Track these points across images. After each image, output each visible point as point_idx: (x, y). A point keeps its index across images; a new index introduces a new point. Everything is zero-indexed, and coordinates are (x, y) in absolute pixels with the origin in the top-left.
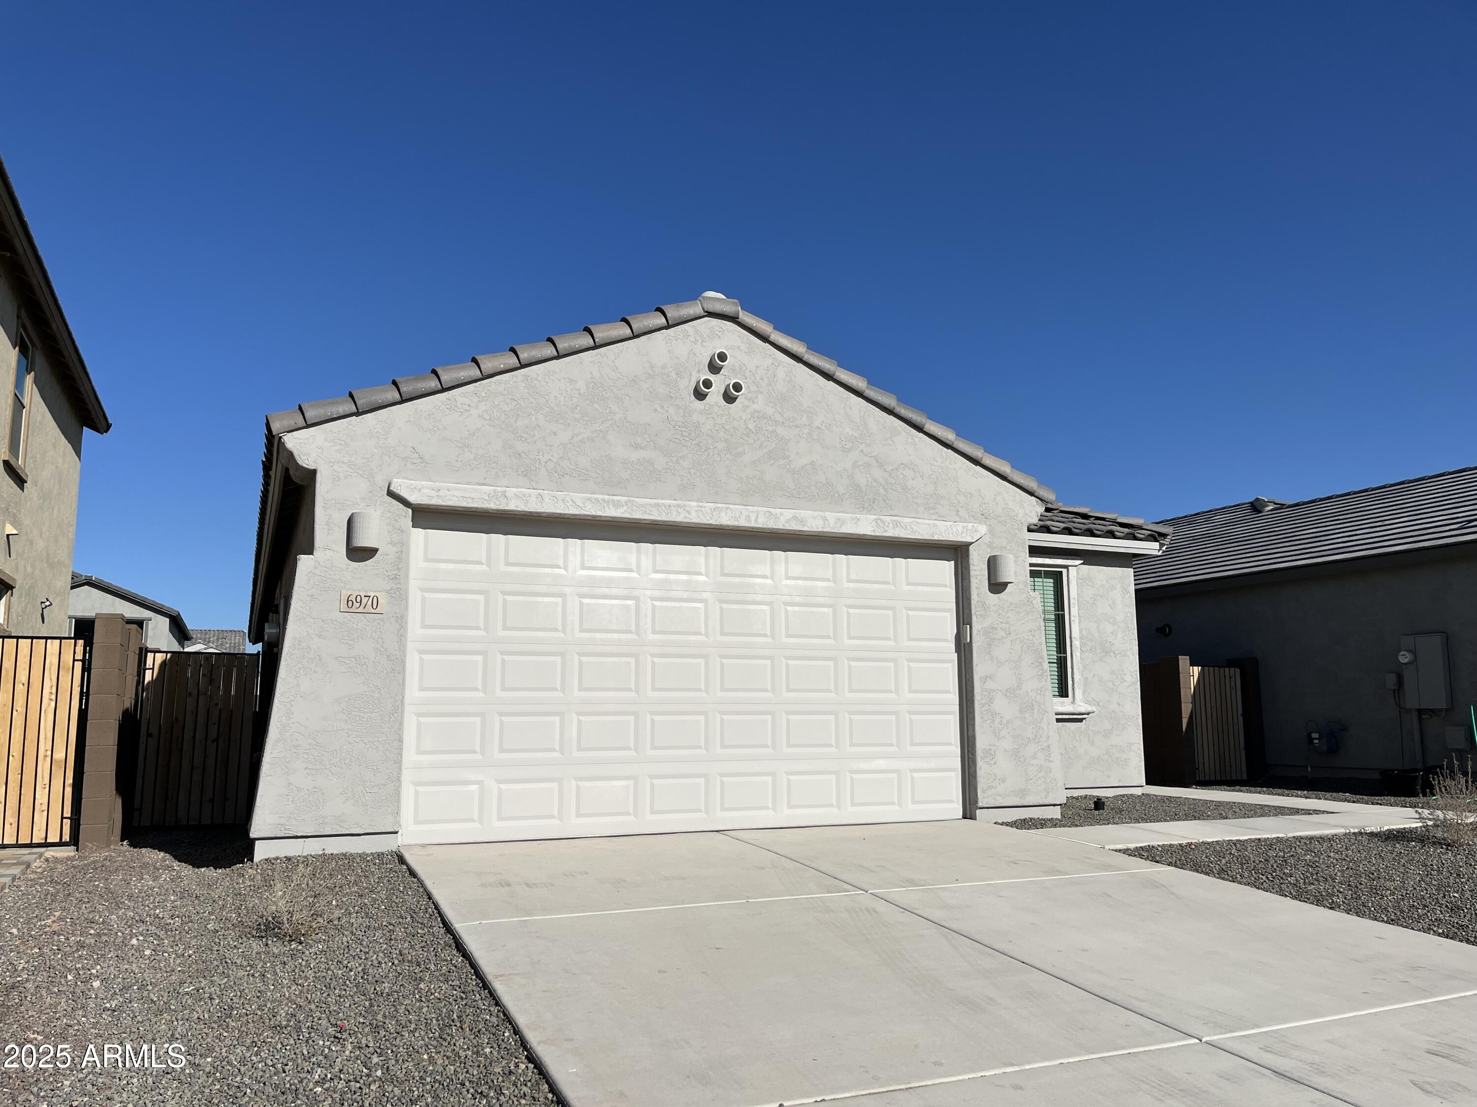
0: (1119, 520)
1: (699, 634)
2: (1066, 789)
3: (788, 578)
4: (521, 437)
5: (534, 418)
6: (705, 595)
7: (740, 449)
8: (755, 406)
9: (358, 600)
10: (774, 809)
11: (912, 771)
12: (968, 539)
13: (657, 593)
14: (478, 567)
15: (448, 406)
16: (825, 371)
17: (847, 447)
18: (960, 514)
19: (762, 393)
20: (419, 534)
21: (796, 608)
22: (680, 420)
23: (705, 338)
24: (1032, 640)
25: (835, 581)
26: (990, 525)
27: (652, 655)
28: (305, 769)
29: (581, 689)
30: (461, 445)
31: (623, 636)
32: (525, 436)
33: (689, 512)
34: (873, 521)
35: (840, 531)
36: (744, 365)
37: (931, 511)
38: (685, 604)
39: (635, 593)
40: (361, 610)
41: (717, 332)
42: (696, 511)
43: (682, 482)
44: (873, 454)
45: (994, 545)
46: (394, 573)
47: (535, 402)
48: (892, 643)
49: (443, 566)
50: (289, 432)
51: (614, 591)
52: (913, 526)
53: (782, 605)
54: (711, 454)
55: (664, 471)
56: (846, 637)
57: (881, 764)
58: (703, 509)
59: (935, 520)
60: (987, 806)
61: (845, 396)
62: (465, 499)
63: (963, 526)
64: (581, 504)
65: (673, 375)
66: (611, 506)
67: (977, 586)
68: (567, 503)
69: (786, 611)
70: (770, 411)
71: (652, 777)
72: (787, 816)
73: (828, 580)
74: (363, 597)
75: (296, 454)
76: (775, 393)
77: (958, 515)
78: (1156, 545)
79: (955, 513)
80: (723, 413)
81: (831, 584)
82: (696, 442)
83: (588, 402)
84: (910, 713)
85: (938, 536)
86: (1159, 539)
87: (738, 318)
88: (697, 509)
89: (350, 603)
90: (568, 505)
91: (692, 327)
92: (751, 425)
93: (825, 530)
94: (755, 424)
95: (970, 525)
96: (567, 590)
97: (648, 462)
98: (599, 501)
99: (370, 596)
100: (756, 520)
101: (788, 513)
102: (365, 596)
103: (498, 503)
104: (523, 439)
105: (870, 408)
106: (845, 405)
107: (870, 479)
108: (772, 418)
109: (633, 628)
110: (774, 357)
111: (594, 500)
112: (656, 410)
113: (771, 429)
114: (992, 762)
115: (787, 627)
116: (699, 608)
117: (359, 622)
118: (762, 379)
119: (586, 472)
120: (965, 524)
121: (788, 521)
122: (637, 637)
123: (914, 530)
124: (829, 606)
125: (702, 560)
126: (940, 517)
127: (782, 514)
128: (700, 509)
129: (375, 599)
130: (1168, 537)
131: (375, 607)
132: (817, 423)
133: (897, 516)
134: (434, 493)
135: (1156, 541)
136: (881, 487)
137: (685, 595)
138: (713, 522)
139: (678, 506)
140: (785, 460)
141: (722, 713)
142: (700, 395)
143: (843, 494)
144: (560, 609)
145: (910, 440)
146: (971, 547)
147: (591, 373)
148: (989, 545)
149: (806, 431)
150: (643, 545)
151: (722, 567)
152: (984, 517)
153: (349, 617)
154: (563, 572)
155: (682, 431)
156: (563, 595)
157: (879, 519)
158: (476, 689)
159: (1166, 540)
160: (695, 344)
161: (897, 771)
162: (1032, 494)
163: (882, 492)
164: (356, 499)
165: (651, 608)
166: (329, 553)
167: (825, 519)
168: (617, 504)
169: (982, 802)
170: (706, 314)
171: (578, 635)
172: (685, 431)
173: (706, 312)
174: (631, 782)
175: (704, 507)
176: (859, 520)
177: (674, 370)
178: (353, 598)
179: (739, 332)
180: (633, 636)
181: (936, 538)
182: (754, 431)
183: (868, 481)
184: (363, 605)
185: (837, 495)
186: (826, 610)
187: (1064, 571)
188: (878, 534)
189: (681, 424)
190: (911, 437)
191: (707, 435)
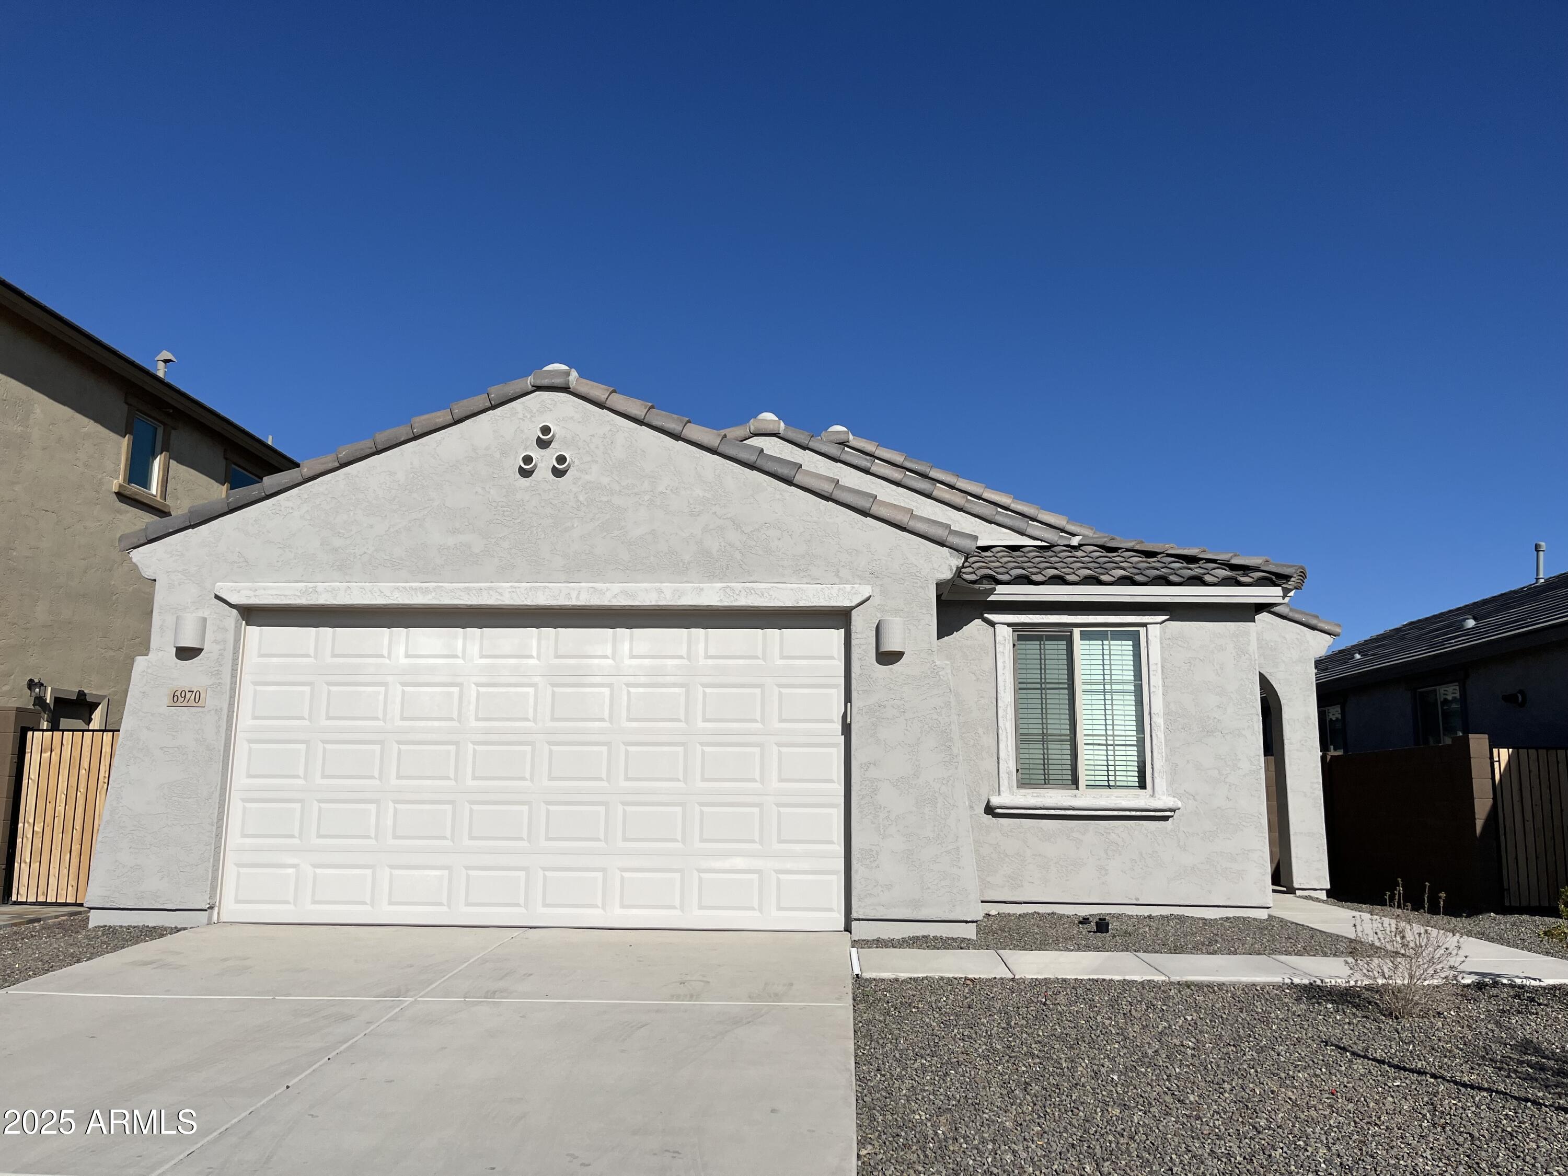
0: (1234, 561)
1: (527, 720)
2: (982, 902)
3: (632, 657)
4: (339, 533)
5: (352, 514)
6: (536, 679)
7: (569, 524)
8: (588, 477)
9: (183, 695)
10: (604, 908)
11: (778, 872)
12: (847, 603)
13: (483, 679)
14: (305, 660)
15: (274, 511)
16: (670, 431)
17: (697, 510)
18: (840, 574)
19: (596, 462)
20: (254, 632)
21: (641, 690)
22: (502, 500)
23: (535, 413)
24: (937, 720)
25: (689, 658)
26: (881, 586)
27: (474, 743)
28: (130, 848)
29: (399, 777)
30: (282, 546)
31: (443, 724)
32: (343, 531)
33: (501, 594)
34: (720, 590)
35: (679, 604)
36: (578, 435)
37: (802, 574)
38: (512, 689)
39: (459, 679)
40: (185, 704)
41: (548, 405)
42: (510, 592)
43: (501, 563)
44: (729, 516)
45: (886, 608)
46: (217, 669)
47: (354, 498)
48: (759, 725)
49: (274, 660)
50: (135, 548)
51: (437, 679)
52: (771, 593)
53: (624, 686)
54: (535, 532)
55: (482, 553)
56: (700, 719)
57: (739, 863)
58: (518, 590)
59: (807, 584)
60: (864, 917)
61: (698, 455)
62: (279, 597)
63: (840, 589)
64: (389, 594)
65: (497, 455)
66: (419, 594)
67: (860, 657)
68: (374, 594)
69: (629, 693)
70: (605, 480)
71: (468, 868)
72: (618, 916)
73: (681, 657)
74: (187, 692)
75: (140, 566)
76: (612, 461)
77: (837, 575)
78: (1278, 591)
79: (834, 573)
80: (551, 488)
81: (685, 662)
82: (519, 521)
83: (407, 492)
84: (778, 805)
85: (804, 602)
86: (1278, 582)
87: (570, 388)
88: (510, 590)
89: (176, 698)
90: (376, 595)
91: (520, 403)
92: (581, 498)
93: (660, 603)
94: (587, 495)
95: (848, 587)
96: (390, 679)
97: (465, 546)
98: (406, 590)
99: (193, 691)
100: (578, 598)
101: (617, 588)
102: (189, 691)
103: (309, 598)
104: (340, 535)
105: (727, 466)
106: (697, 464)
107: (723, 544)
108: (608, 488)
109: (455, 716)
110: (612, 423)
111: (401, 589)
112: (476, 492)
113: (605, 499)
114: (874, 865)
115: (628, 710)
116: (528, 693)
117: (184, 714)
118: (597, 448)
119: (401, 562)
120: (841, 586)
121: (615, 596)
122: (459, 725)
123: (773, 597)
124: (682, 686)
125: (534, 643)
126: (812, 579)
127: (608, 590)
128: (514, 590)
129: (198, 693)
130: (1292, 579)
131: (197, 701)
132: (661, 488)
133: (756, 582)
134: (251, 593)
135: (1275, 585)
136: (738, 551)
137: (513, 680)
138: (529, 602)
139: (490, 588)
140: (620, 532)
141: (548, 803)
142: (525, 473)
143: (689, 563)
144: (381, 697)
145: (778, 496)
146: (854, 613)
147: (412, 463)
148: (880, 609)
149: (647, 497)
150: (469, 630)
151: (556, 649)
152: (873, 576)
153: (175, 711)
154: (387, 661)
155: (504, 511)
156: (385, 684)
157: (728, 587)
158: (298, 777)
159: (1290, 583)
160: (524, 420)
161: (759, 872)
162: (942, 544)
163: (738, 556)
164: (188, 603)
165: (475, 695)
166: (160, 653)
167: (660, 591)
168: (426, 591)
169: (857, 912)
170: (535, 388)
171: (399, 723)
172: (507, 511)
173: (533, 386)
174: (446, 872)
175: (519, 587)
176: (702, 589)
177: (499, 449)
178: (178, 693)
179: (574, 401)
180: (455, 724)
181: (801, 604)
182: (586, 503)
183: (720, 546)
184: (187, 700)
185: (681, 564)
186: (676, 690)
187: (1142, 630)
188: (726, 604)
189: (504, 504)
190: (779, 492)
191: (531, 513)
